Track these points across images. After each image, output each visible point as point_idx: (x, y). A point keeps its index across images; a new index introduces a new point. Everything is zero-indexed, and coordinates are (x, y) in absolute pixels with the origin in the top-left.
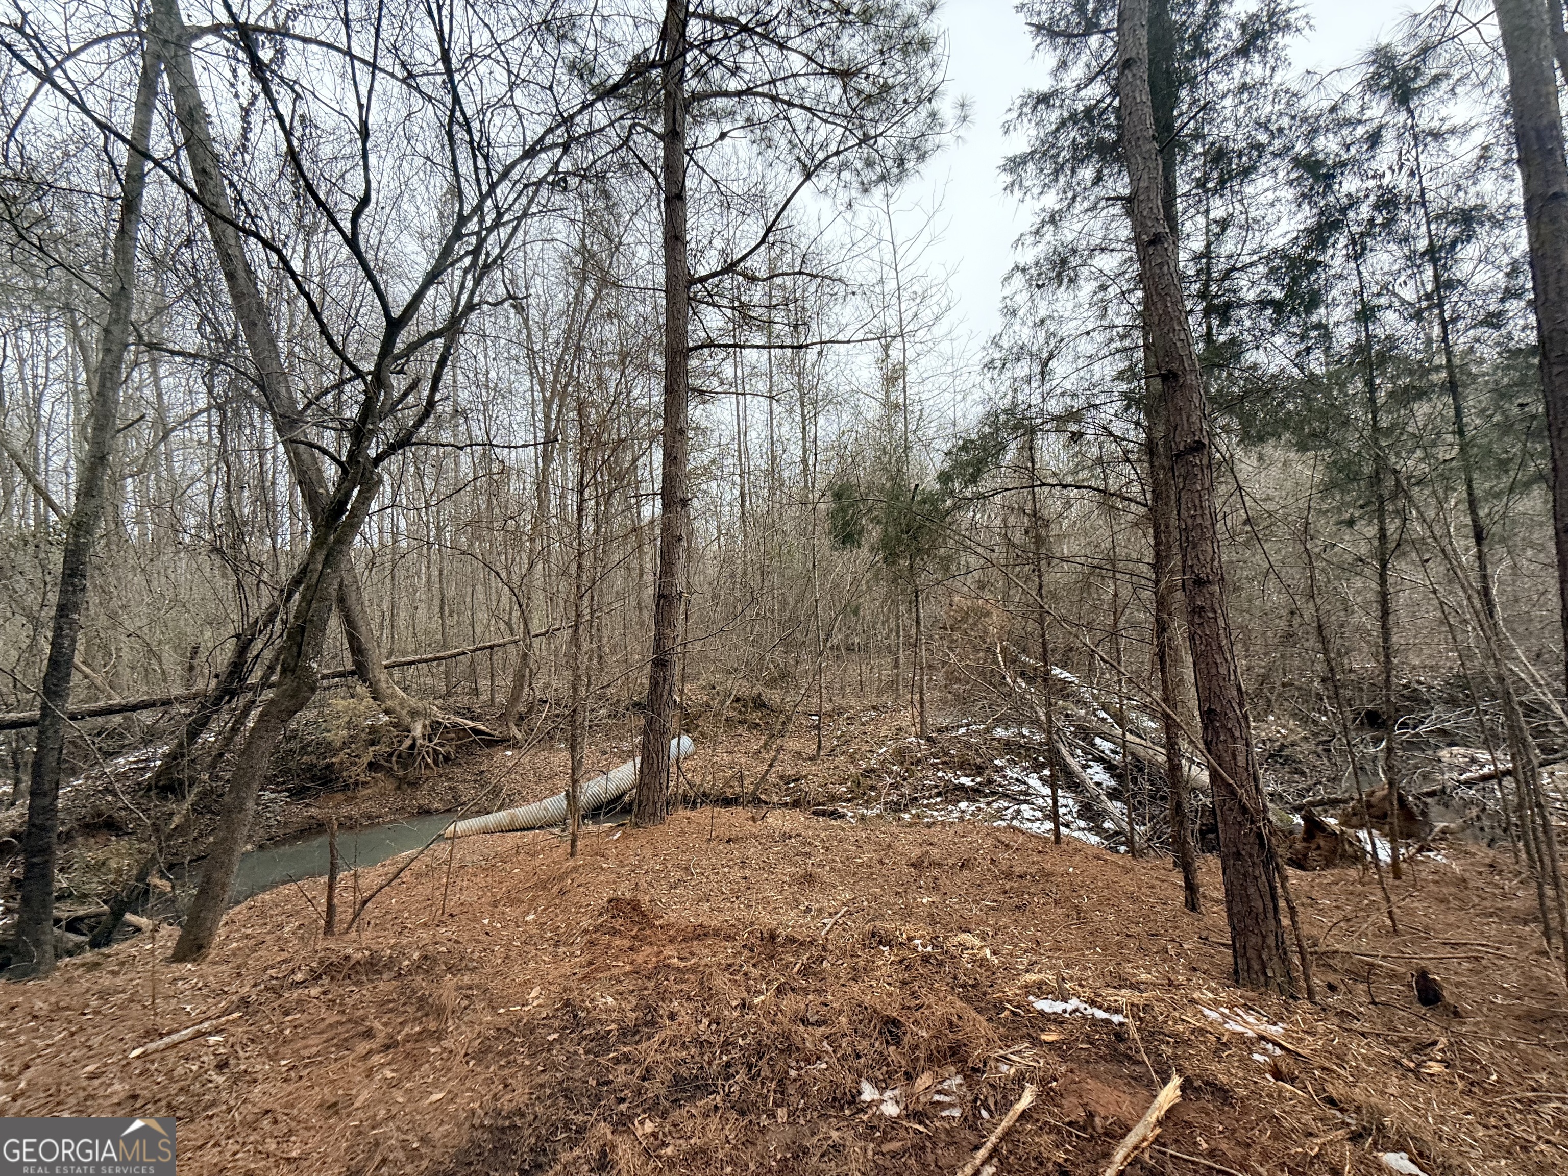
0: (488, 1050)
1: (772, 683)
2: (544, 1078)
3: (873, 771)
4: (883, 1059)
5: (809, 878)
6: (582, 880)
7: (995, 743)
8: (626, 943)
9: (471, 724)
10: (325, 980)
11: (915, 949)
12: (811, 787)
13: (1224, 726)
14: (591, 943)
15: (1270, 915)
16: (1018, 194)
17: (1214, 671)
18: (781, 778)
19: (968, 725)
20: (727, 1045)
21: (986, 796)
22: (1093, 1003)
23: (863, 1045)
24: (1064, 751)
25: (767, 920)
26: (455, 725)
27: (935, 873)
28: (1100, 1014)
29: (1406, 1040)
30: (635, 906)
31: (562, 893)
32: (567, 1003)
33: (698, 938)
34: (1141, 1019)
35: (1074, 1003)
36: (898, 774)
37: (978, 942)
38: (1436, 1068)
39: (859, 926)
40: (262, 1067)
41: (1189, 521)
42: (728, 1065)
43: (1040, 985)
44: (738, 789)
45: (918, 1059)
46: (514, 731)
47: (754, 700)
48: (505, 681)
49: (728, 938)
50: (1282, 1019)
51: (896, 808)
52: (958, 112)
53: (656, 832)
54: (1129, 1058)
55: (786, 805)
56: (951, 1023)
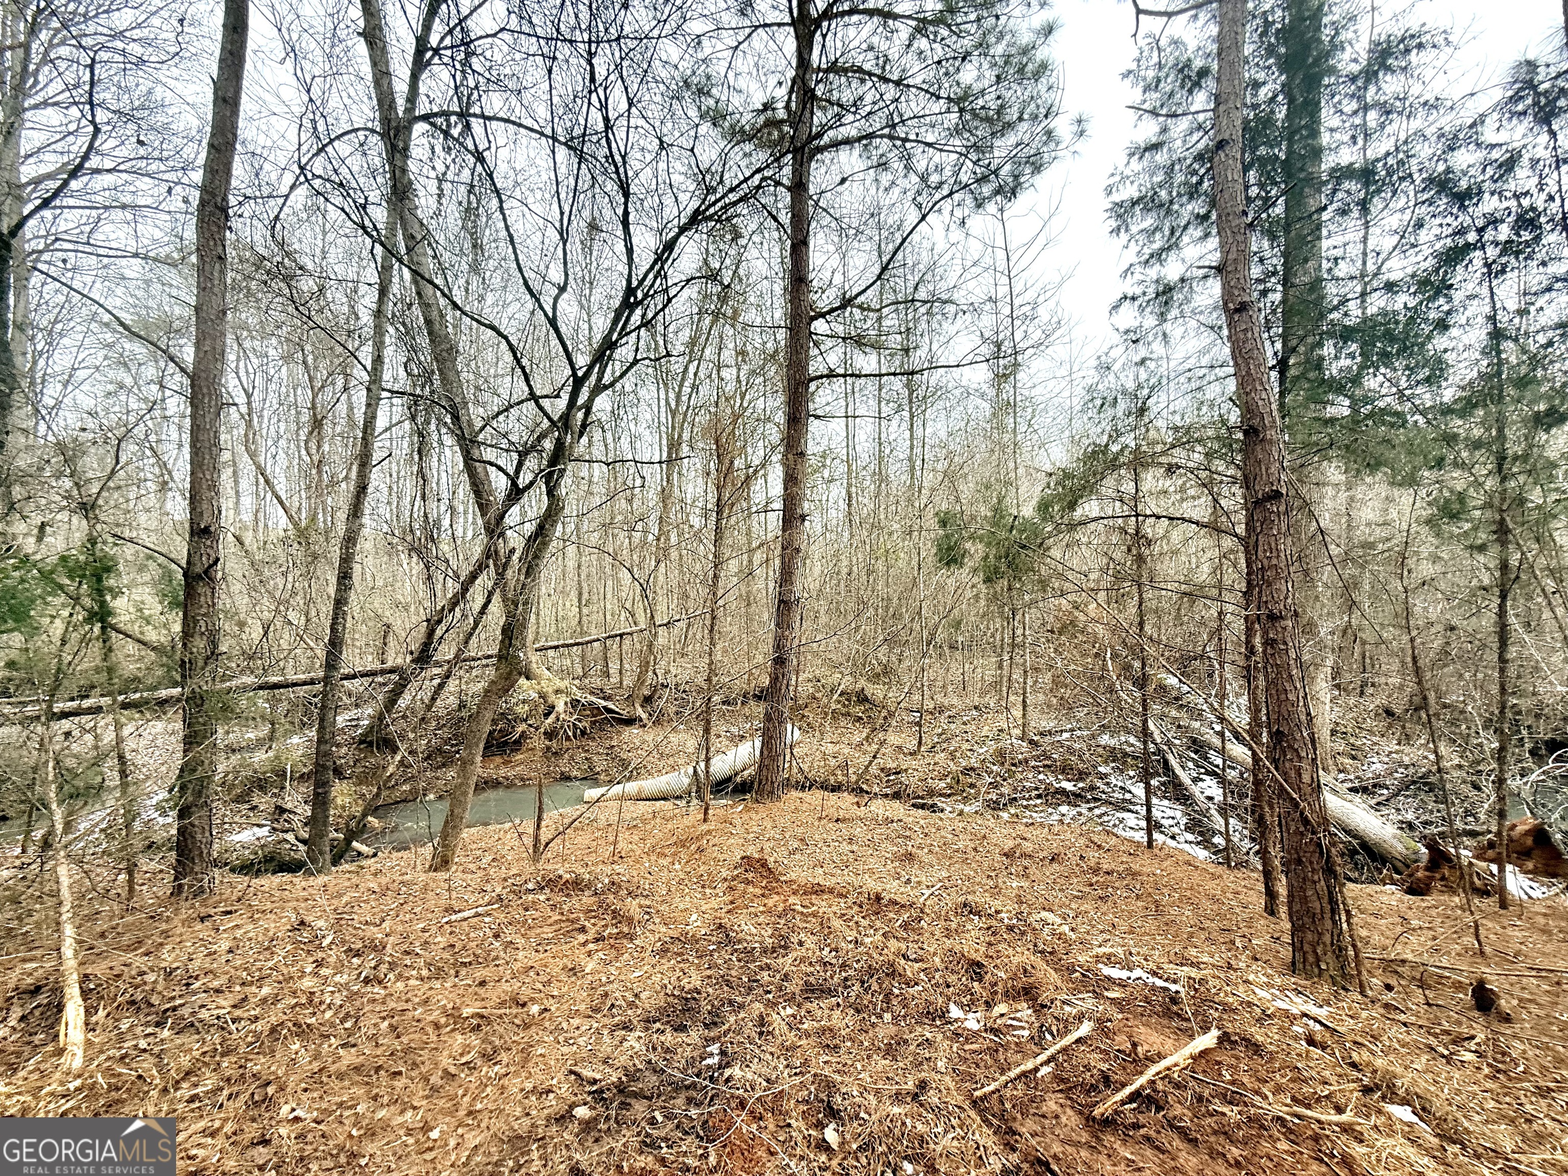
0: (667, 950)
1: (875, 678)
2: (709, 972)
3: (973, 769)
4: (969, 991)
5: (910, 857)
6: (716, 841)
7: (1100, 750)
8: (758, 891)
9: (603, 703)
10: (547, 891)
11: (1002, 920)
12: (911, 780)
13: (1291, 747)
14: (731, 888)
15: (1328, 915)
16: (1124, 236)
17: (1283, 697)
18: (882, 770)
19: (1072, 730)
20: (844, 966)
21: (1088, 802)
22: (1155, 974)
23: (952, 979)
24: (1173, 762)
25: (872, 885)
26: (591, 704)
27: (1026, 862)
28: (1160, 983)
29: (1447, 1033)
30: (764, 864)
31: (700, 850)
32: (720, 926)
33: (816, 893)
34: (1196, 990)
35: (1138, 973)
36: (998, 774)
37: (1059, 921)
38: (1468, 1057)
39: (952, 899)
40: (520, 941)
41: (1265, 562)
42: (846, 979)
43: (1109, 957)
44: (840, 778)
45: (996, 993)
46: (640, 711)
47: (858, 695)
48: (632, 667)
49: (841, 895)
50: (1329, 1005)
51: (995, 806)
52: (1075, 128)
53: (775, 807)
54: (1179, 1015)
55: (886, 796)
56: (1025, 971)
